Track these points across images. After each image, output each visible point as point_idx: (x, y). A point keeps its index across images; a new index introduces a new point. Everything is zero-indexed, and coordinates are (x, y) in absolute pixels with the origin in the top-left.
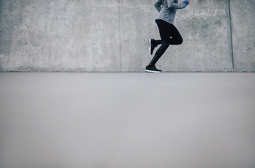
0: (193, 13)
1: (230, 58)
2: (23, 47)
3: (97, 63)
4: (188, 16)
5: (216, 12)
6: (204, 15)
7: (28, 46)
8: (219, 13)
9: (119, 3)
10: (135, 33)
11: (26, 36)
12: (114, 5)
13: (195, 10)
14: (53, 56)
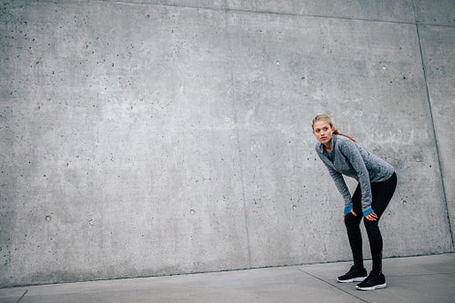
0: (375, 137)
1: (445, 225)
2: (41, 226)
3: (202, 252)
4: (365, 146)
5: (412, 136)
6: (393, 143)
7: (51, 224)
8: (418, 138)
9: (236, 122)
10: (273, 184)
11: (47, 201)
12: (227, 126)
13: (376, 132)
14: (108, 243)
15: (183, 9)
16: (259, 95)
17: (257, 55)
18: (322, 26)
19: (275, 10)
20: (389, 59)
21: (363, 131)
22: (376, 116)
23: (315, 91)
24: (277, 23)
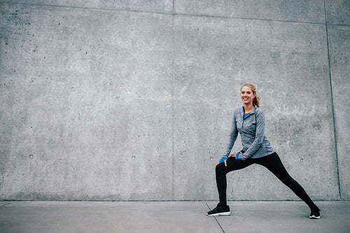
0: (281, 110)
1: (334, 179)
2: (25, 162)
3: (137, 186)
4: (273, 115)
5: (313, 109)
6: (297, 114)
7: (33, 160)
8: (318, 111)
9: (173, 95)
10: (196, 141)
11: (31, 144)
12: (166, 98)
13: (284, 106)
14: (71, 176)
15: (141, 14)
16: (192, 76)
17: (194, 47)
18: (247, 26)
19: (211, 14)
20: (300, 51)
21: (273, 104)
22: (284, 93)
23: (237, 74)
24: (212, 24)
